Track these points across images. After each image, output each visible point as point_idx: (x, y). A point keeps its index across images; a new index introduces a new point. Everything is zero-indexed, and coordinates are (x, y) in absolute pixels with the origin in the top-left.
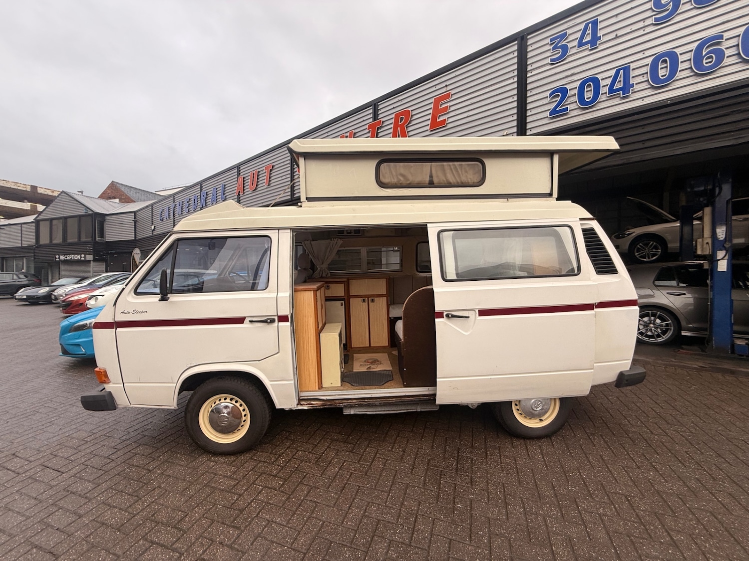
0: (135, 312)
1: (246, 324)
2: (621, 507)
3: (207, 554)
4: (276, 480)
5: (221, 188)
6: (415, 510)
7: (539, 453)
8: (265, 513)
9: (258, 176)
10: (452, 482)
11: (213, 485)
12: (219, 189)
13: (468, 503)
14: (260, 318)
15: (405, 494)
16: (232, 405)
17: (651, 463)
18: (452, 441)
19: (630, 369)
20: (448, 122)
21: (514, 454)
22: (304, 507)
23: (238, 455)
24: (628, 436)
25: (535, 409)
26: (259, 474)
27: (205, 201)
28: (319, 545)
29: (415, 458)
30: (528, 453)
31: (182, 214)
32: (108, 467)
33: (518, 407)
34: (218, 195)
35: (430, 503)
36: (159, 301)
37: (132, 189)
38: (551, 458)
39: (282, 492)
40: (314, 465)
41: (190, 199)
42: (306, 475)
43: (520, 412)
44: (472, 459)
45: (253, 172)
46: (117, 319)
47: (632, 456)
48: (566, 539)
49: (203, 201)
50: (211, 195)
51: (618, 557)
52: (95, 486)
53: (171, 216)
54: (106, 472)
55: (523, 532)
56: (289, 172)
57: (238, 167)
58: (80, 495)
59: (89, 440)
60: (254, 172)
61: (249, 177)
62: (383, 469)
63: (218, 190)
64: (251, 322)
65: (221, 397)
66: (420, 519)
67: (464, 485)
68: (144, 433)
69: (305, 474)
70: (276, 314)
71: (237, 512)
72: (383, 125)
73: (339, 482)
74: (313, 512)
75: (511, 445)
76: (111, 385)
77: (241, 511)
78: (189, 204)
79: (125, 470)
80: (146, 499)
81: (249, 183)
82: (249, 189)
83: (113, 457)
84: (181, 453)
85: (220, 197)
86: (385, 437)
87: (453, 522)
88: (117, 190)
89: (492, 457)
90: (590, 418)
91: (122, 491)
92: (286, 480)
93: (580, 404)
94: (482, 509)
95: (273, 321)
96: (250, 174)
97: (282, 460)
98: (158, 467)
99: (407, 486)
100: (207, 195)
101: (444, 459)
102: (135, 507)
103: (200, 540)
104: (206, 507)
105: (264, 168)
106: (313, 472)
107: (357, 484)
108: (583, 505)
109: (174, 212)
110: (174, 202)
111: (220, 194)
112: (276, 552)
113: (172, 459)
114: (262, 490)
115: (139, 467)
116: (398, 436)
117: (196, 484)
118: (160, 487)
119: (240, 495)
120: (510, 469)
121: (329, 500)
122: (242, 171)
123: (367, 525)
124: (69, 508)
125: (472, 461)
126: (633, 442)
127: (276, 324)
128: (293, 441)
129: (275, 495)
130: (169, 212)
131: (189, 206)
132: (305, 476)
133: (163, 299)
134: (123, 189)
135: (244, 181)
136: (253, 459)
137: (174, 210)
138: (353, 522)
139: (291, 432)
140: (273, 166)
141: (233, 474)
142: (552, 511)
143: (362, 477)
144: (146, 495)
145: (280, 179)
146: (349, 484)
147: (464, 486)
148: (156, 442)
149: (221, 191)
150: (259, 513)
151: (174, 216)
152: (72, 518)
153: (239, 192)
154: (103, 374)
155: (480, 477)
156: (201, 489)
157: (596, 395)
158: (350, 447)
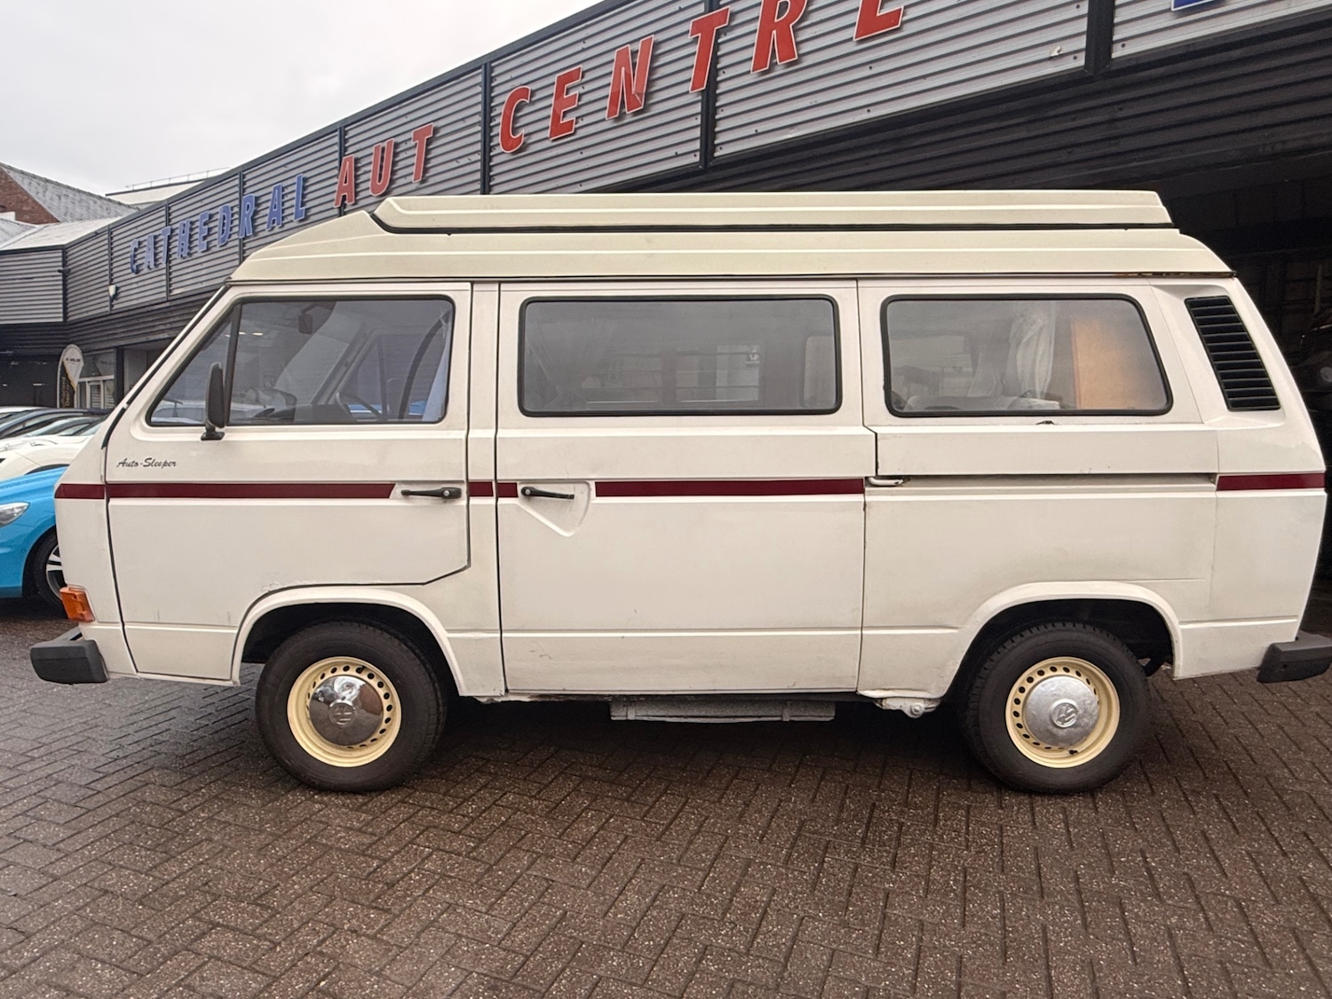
0: (150, 463)
1: (395, 502)
2: (1221, 916)
3: (327, 946)
4: (460, 840)
5: (295, 187)
6: (763, 901)
7: (1060, 819)
8: (439, 891)
9: (396, 155)
10: (850, 860)
11: (324, 841)
12: (290, 189)
13: (881, 896)
14: (427, 485)
15: (744, 875)
16: (362, 683)
17: (1317, 849)
18: (861, 791)
19: (1297, 639)
20: (905, 18)
21: (1001, 819)
22: (524, 885)
23: (374, 794)
24: (1280, 798)
25: (1059, 724)
26: (422, 828)
27: (253, 220)
28: (557, 945)
29: (772, 817)
30: (1034, 819)
31: (190, 254)
32: (89, 804)
33: (1019, 720)
34: (287, 205)
35: (796, 893)
36: (203, 439)
37: (50, 186)
38: (1084, 829)
39: (474, 859)
40: (543, 819)
41: (211, 216)
42: (526, 835)
43: (1023, 731)
44: (901, 825)
45: (382, 145)
46: (110, 479)
47: (1276, 835)
48: (1084, 961)
49: (247, 221)
50: (269, 204)
51: (1188, 992)
52: (70, 833)
53: (161, 261)
54: (89, 811)
55: (992, 945)
56: (479, 147)
57: (341, 129)
58: (45, 846)
59: (36, 755)
60: (385, 144)
61: (372, 159)
62: (698, 832)
63: (286, 191)
64: (406, 494)
65: (336, 663)
66: (772, 916)
67: (877, 865)
68: (157, 748)
69: (523, 833)
70: (464, 479)
71: (380, 886)
72: (734, 23)
73: (598, 849)
74: (542, 895)
75: (996, 803)
76: (95, 626)
77: (391, 885)
78: (209, 229)
79: (130, 808)
80: (185, 857)
81: (370, 175)
82: (370, 192)
83: (99, 786)
84: (245, 786)
85: (293, 210)
86: (704, 778)
87: (845, 924)
88: (11, 188)
89: (949, 823)
90: (1198, 762)
91: (131, 843)
92: (481, 841)
93: (1184, 736)
94: (911, 905)
95: (455, 495)
96: (372, 150)
97: (470, 809)
98: (202, 806)
99: (749, 863)
100: (257, 205)
101: (838, 821)
102: (166, 870)
103: (310, 925)
104: (315, 875)
105: (411, 135)
106: (541, 831)
107: (638, 855)
108: (1136, 910)
109: (169, 250)
110: (168, 221)
111: (294, 202)
112: (468, 951)
113: (228, 795)
114: (431, 854)
115: (158, 805)
116: (736, 777)
117: (289, 839)
118: (210, 840)
119: (385, 861)
120: (987, 844)
121: (576, 878)
122: (351, 142)
123: (658, 921)
124: (27, 865)
125: (900, 829)
126: (1288, 808)
127: (463, 502)
128: (495, 776)
129: (461, 864)
130: (155, 248)
131: (209, 235)
132: (523, 837)
133: (211, 436)
134: (25, 184)
135: (357, 169)
136: (406, 803)
137: (169, 244)
138: (627, 914)
139: (488, 760)
140: (436, 130)
141: (366, 825)
142: (1064, 915)
143: (650, 843)
144: (183, 852)
145: (454, 164)
146: (619, 854)
147: (877, 868)
148: (186, 765)
149: (294, 195)
150: (427, 890)
151: (168, 261)
152: (39, 881)
153: (344, 197)
154: (79, 600)
155: (915, 856)
156: (300, 847)
157: (1228, 720)
158: (623, 792)
